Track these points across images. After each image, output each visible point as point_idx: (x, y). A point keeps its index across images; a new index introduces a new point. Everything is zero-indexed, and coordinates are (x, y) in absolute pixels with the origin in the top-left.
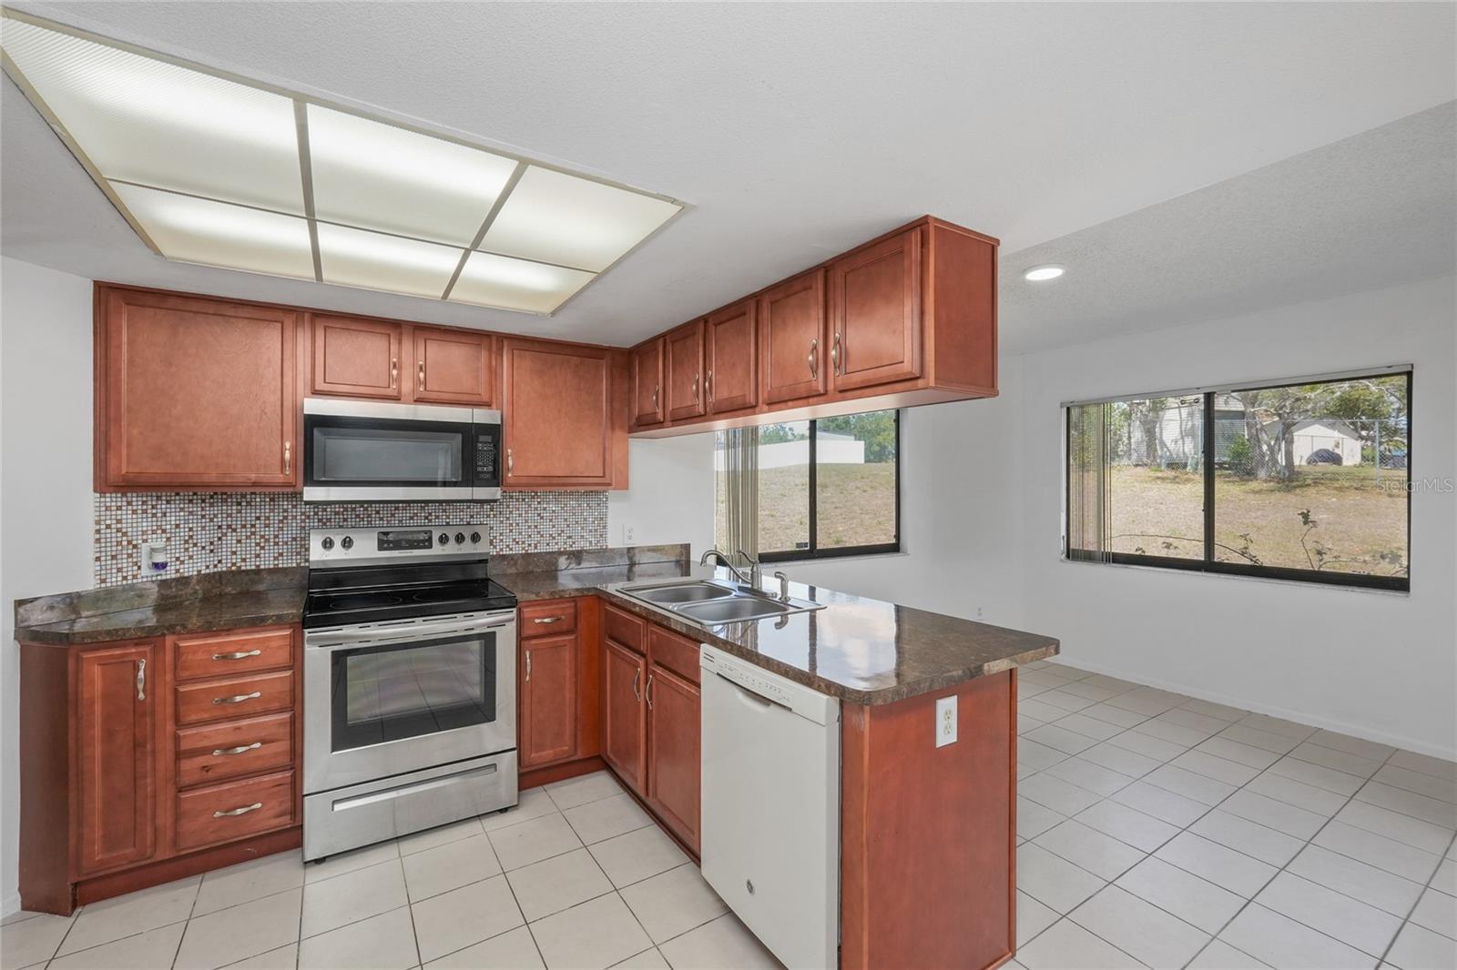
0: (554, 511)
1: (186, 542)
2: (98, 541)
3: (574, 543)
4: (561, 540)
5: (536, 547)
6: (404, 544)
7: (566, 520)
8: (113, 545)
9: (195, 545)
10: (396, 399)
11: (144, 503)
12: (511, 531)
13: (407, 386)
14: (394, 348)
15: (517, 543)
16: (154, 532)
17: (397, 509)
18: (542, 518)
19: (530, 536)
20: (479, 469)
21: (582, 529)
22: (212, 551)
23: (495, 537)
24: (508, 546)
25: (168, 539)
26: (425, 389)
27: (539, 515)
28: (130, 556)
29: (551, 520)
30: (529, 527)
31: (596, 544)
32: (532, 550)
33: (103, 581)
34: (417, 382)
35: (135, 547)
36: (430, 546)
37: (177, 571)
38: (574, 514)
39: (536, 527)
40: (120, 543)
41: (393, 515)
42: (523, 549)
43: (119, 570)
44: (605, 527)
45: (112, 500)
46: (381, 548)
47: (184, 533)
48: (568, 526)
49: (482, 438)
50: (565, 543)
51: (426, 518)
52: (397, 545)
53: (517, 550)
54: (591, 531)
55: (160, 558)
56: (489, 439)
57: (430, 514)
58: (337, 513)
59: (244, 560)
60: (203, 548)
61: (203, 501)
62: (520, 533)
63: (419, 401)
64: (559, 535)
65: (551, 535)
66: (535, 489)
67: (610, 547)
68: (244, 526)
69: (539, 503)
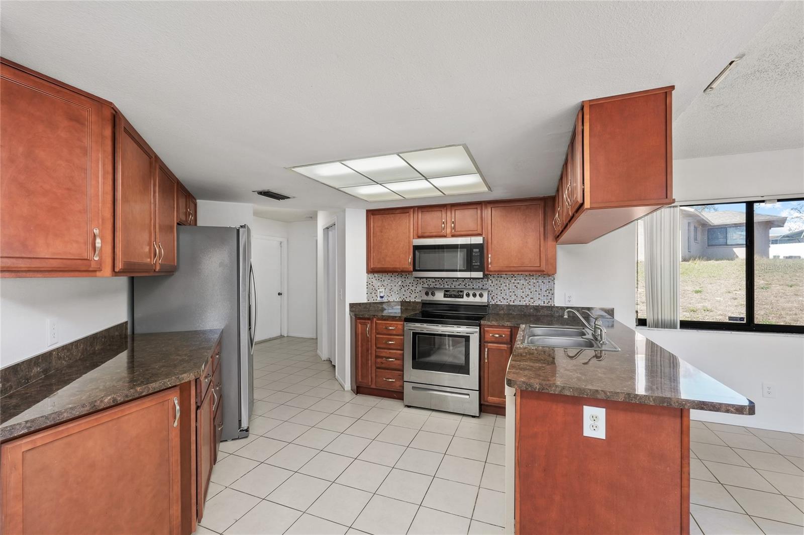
0: (523, 285)
1: (390, 290)
2: (367, 288)
3: (535, 301)
4: (527, 299)
5: (514, 302)
6: (453, 296)
7: (530, 289)
8: (371, 289)
9: (393, 291)
10: (445, 236)
11: (379, 277)
12: (501, 293)
13: (449, 230)
14: (444, 215)
15: (504, 299)
16: (381, 286)
17: (454, 281)
18: (517, 288)
19: (511, 296)
20: (474, 264)
21: (539, 294)
22: (398, 294)
23: (494, 296)
24: (500, 300)
25: (385, 289)
26: (455, 231)
27: (515, 286)
28: (375, 293)
29: (522, 289)
30: (511, 292)
31: (547, 303)
32: (512, 303)
33: (369, 300)
34: (452, 228)
35: (376, 290)
36: (463, 297)
37: (388, 299)
38: (534, 286)
39: (514, 292)
40: (372, 289)
41: (452, 284)
42: (507, 302)
43: (372, 297)
44: (553, 294)
45: (371, 276)
46: (445, 297)
47: (390, 287)
48: (531, 292)
49: (474, 250)
50: (529, 301)
51: (465, 285)
52: (450, 296)
53: (504, 303)
54: (544, 296)
55: (382, 295)
56: (477, 250)
57: (466, 284)
58: (433, 282)
59: (406, 298)
60: (395, 292)
61: (395, 277)
62: (506, 295)
63: (453, 236)
64: (526, 297)
65: (522, 297)
66: (513, 273)
67: (556, 305)
68: (406, 286)
69: (515, 280)
